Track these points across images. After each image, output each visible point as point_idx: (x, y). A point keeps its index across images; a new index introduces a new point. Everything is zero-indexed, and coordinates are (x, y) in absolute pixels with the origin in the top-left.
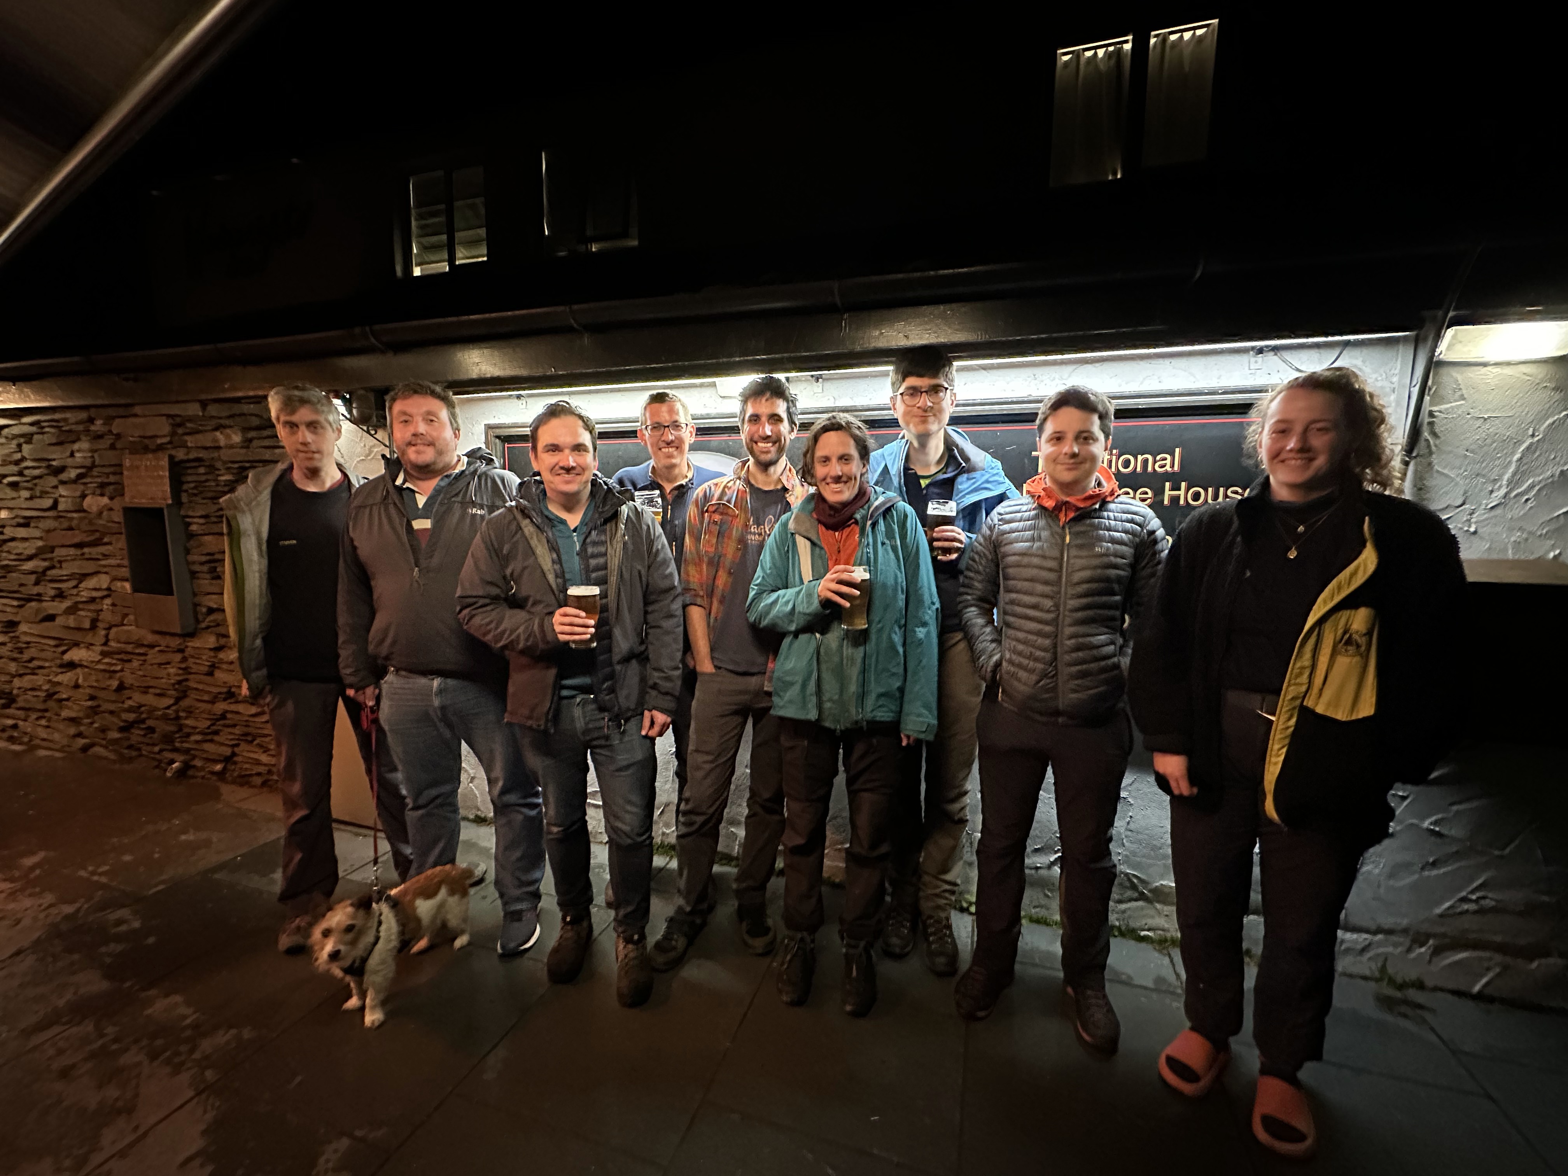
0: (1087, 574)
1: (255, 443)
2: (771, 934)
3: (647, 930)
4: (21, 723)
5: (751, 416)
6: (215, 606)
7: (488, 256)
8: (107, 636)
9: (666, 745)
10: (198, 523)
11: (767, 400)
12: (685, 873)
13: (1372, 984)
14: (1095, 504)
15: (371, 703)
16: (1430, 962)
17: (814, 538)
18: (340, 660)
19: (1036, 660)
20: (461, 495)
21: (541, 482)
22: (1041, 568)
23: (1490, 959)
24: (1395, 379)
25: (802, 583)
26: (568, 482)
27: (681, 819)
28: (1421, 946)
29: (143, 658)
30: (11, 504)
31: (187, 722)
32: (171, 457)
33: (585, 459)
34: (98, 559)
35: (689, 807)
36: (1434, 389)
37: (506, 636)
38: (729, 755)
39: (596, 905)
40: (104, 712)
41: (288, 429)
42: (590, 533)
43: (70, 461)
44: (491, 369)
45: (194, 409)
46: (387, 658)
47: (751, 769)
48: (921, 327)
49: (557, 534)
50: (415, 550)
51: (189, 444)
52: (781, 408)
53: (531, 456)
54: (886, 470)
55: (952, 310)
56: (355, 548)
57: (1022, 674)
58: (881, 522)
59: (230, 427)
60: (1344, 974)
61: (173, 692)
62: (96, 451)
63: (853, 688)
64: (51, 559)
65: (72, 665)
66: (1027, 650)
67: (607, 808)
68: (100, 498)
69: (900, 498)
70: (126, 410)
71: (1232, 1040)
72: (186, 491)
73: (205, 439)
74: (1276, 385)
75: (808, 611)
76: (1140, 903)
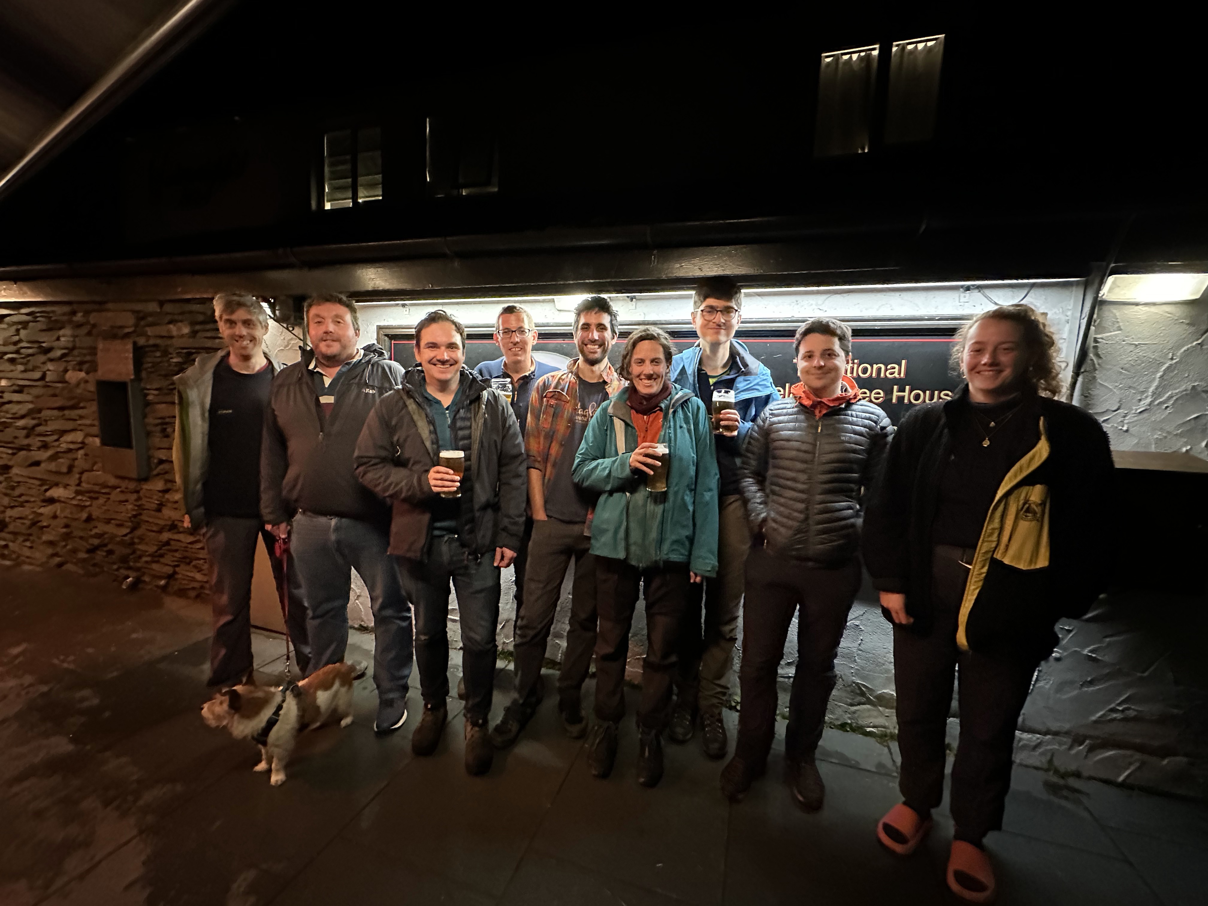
0: (833, 456)
1: (200, 335)
2: (584, 723)
3: (490, 717)
4: (11, 544)
5: (584, 324)
6: (164, 459)
7: (383, 196)
8: (80, 478)
9: (508, 575)
10: (154, 394)
11: (596, 313)
12: (519, 673)
13: (1040, 773)
14: (842, 404)
15: (283, 536)
16: (1086, 757)
17: (628, 421)
18: (262, 502)
19: (793, 519)
20: (358, 377)
21: (422, 371)
22: (798, 450)
23: (1131, 756)
24: (1069, 313)
25: (617, 454)
26: (443, 372)
27: (518, 632)
28: (1080, 745)
29: (108, 496)
30: (10, 375)
31: (140, 547)
32: (135, 344)
33: (457, 355)
34: (76, 420)
35: (525, 622)
36: (1098, 321)
37: (392, 486)
38: (555, 585)
39: (451, 697)
40: (75, 537)
41: (228, 325)
42: (459, 411)
43: (56, 344)
44: (383, 284)
45: (153, 307)
46: (296, 501)
47: (573, 596)
48: (711, 263)
49: (434, 411)
50: (321, 419)
51: (149, 333)
52: (606, 319)
53: (415, 350)
54: (683, 371)
55: (736, 250)
56: (275, 417)
57: (783, 530)
58: (680, 411)
59: (181, 321)
60: (1021, 765)
61: (130, 524)
62: (77, 336)
63: (654, 534)
64: (39, 418)
65: (52, 501)
66: (786, 511)
67: (464, 622)
68: (79, 372)
69: (693, 394)
70: (100, 306)
71: (933, 811)
72: (146, 369)
73: (161, 330)
74: (977, 315)
75: (620, 476)
76: (868, 706)
